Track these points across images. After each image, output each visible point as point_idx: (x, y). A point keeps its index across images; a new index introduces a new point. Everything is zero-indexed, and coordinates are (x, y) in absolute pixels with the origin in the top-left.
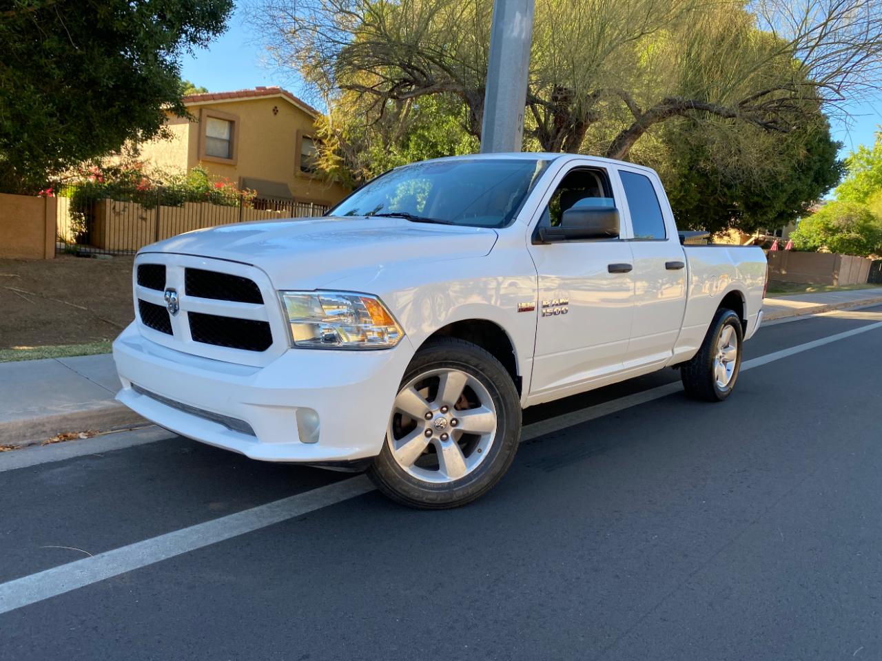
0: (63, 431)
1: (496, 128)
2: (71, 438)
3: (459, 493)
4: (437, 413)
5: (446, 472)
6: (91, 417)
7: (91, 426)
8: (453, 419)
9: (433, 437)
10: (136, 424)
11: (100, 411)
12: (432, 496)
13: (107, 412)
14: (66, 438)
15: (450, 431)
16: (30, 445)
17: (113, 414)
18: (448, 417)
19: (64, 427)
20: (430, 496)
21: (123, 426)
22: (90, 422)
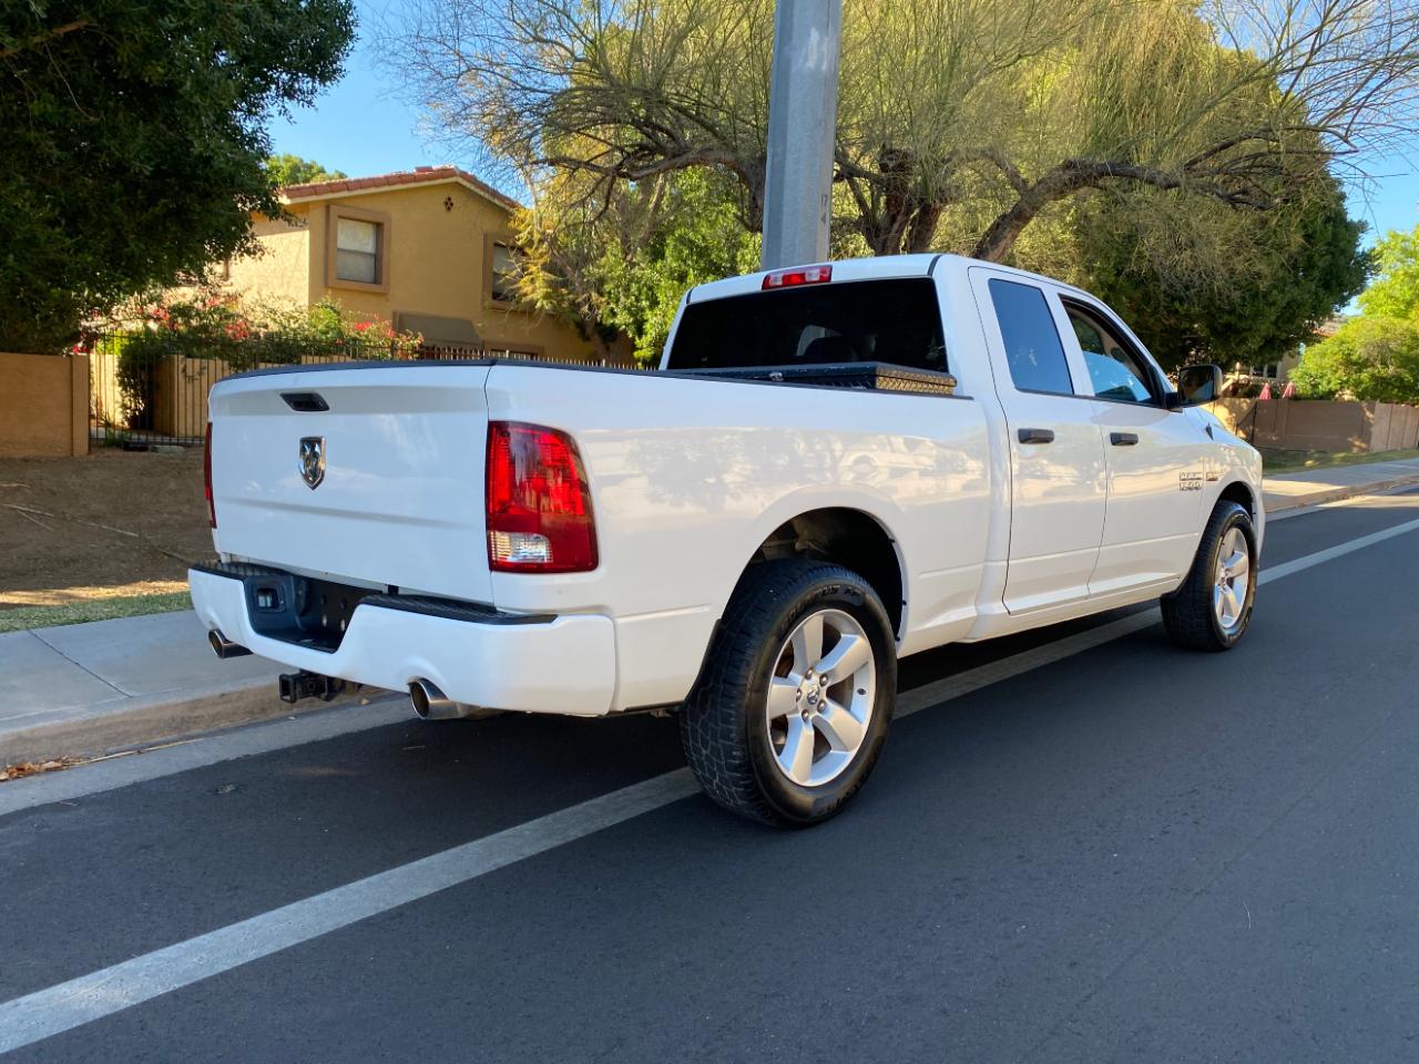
0: (18, 761)
1: (786, 219)
2: (32, 773)
6: (67, 734)
10: (153, 740)
13: (98, 724)
14: (21, 771)
17: (109, 726)
19: (18, 754)
21: (127, 746)
22: (66, 743)
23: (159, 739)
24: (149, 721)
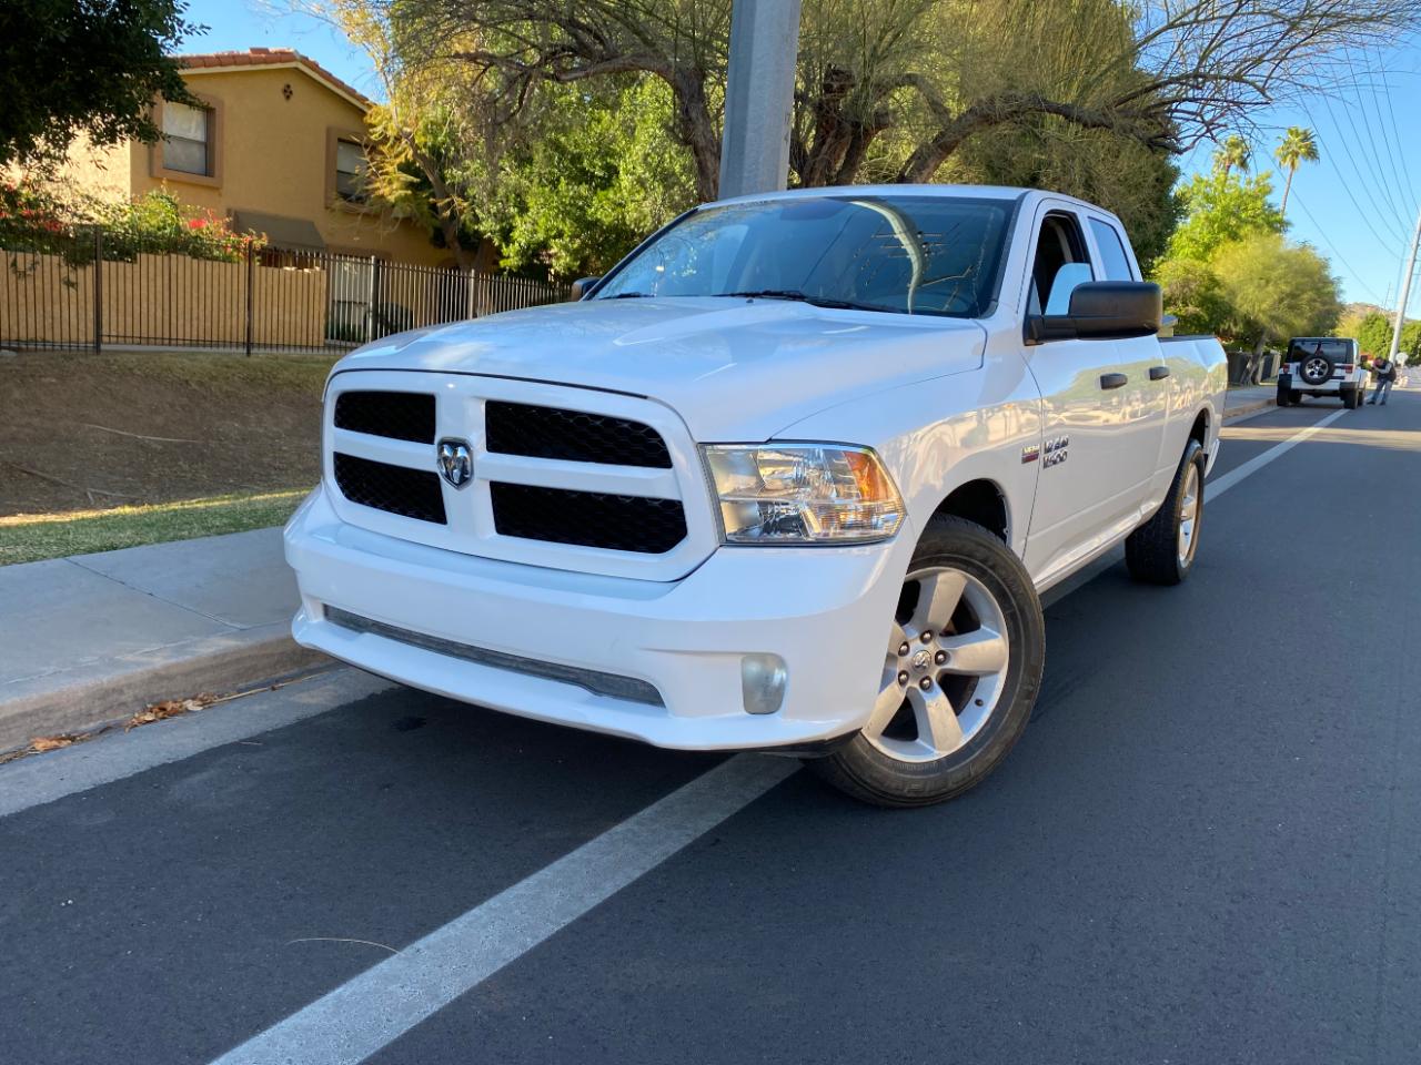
0: (155, 700)
1: (750, 135)
2: (175, 713)
3: (956, 774)
4: (916, 644)
5: (932, 743)
6: (201, 671)
7: (201, 686)
8: (938, 653)
9: (909, 684)
10: (278, 676)
11: (215, 657)
12: (916, 784)
13: (227, 659)
14: (163, 712)
15: (935, 672)
16: (105, 730)
17: (238, 661)
18: (932, 648)
19: (156, 692)
20: (914, 786)
21: (254, 682)
22: (199, 679)
23: (283, 673)
24: (272, 655)
